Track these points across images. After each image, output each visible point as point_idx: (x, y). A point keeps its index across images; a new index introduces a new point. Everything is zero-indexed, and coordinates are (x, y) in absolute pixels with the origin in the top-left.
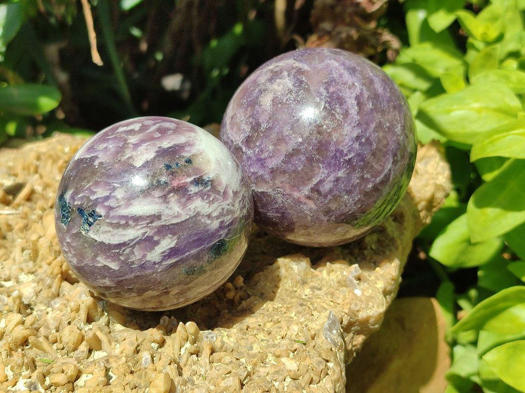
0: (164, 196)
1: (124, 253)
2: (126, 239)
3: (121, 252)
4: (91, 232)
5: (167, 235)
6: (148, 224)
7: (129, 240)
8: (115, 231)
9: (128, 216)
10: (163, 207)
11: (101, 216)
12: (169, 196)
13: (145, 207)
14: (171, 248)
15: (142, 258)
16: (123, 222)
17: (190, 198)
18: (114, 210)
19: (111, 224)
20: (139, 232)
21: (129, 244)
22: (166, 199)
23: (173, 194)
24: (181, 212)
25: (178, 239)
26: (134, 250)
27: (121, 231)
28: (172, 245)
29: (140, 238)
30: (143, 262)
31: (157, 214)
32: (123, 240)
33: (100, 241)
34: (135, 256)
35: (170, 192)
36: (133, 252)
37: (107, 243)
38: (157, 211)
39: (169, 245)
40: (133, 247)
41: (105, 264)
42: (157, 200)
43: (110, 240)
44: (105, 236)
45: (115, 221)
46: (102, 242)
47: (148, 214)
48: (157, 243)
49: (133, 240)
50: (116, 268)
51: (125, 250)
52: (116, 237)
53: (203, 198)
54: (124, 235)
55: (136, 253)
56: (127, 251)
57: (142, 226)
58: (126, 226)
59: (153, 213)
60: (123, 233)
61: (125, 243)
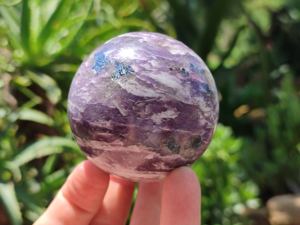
0: (185, 81)
1: (138, 105)
2: (145, 95)
3: (136, 103)
4: (120, 80)
5: (174, 108)
6: (166, 92)
7: (147, 97)
8: (139, 86)
9: (154, 80)
10: (181, 87)
11: (134, 72)
12: (187, 82)
13: (169, 80)
14: (171, 119)
15: (148, 115)
16: (149, 82)
17: (198, 93)
18: (146, 72)
19: (138, 80)
20: (157, 94)
21: (145, 100)
22: (184, 83)
23: (190, 83)
24: (190, 97)
25: (179, 116)
26: (147, 106)
27: (144, 88)
28: (173, 117)
29: (156, 99)
30: (148, 118)
31: (175, 89)
32: (143, 94)
33: (124, 88)
34: (145, 111)
35: (189, 80)
36: (145, 108)
37: (129, 92)
38: (176, 87)
39: (171, 115)
40: (147, 103)
41: (117, 107)
42: (179, 80)
43: (132, 91)
44: (130, 86)
45: (143, 79)
46: (126, 90)
47: (169, 86)
48: (165, 110)
49: (149, 98)
50: (124, 115)
51: (140, 103)
52: (138, 91)
53: (205, 98)
54: (145, 92)
55: (146, 109)
56: (141, 104)
57: (161, 92)
58: (150, 86)
59: (173, 87)
60: (146, 90)
61: (143, 97)
